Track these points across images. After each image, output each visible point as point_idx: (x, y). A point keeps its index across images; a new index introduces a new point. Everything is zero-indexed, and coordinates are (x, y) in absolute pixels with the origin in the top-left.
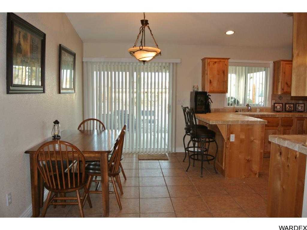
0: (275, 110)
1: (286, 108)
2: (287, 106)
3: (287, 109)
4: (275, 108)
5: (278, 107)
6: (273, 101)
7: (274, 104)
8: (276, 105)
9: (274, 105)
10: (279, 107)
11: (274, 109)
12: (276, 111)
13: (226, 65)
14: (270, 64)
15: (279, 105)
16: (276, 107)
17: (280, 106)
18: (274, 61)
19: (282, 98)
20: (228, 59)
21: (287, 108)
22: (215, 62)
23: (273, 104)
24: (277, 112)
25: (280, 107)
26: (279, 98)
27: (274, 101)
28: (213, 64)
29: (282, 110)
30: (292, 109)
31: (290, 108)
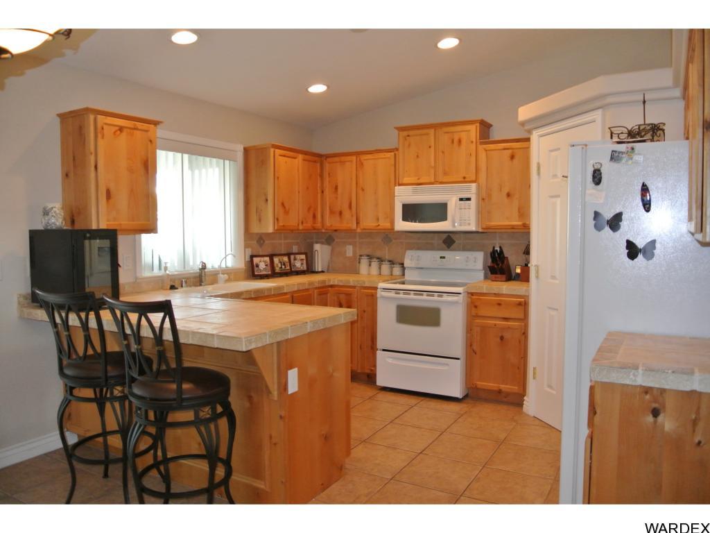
0: (256, 273)
1: (275, 265)
2: (276, 260)
3: (277, 270)
4: (256, 269)
5: (262, 266)
6: (247, 250)
7: (252, 257)
8: (256, 260)
9: (252, 261)
10: (264, 267)
11: (253, 271)
12: (258, 275)
13: (151, 141)
14: (236, 151)
15: (262, 259)
16: (257, 266)
17: (265, 262)
18: (246, 146)
19: (264, 241)
20: (156, 123)
21: (277, 265)
22: (121, 129)
23: (248, 258)
24: (262, 277)
25: (266, 265)
26: (257, 242)
27: (250, 250)
28: (115, 132)
29: (270, 273)
30: (288, 268)
31: (283, 267)
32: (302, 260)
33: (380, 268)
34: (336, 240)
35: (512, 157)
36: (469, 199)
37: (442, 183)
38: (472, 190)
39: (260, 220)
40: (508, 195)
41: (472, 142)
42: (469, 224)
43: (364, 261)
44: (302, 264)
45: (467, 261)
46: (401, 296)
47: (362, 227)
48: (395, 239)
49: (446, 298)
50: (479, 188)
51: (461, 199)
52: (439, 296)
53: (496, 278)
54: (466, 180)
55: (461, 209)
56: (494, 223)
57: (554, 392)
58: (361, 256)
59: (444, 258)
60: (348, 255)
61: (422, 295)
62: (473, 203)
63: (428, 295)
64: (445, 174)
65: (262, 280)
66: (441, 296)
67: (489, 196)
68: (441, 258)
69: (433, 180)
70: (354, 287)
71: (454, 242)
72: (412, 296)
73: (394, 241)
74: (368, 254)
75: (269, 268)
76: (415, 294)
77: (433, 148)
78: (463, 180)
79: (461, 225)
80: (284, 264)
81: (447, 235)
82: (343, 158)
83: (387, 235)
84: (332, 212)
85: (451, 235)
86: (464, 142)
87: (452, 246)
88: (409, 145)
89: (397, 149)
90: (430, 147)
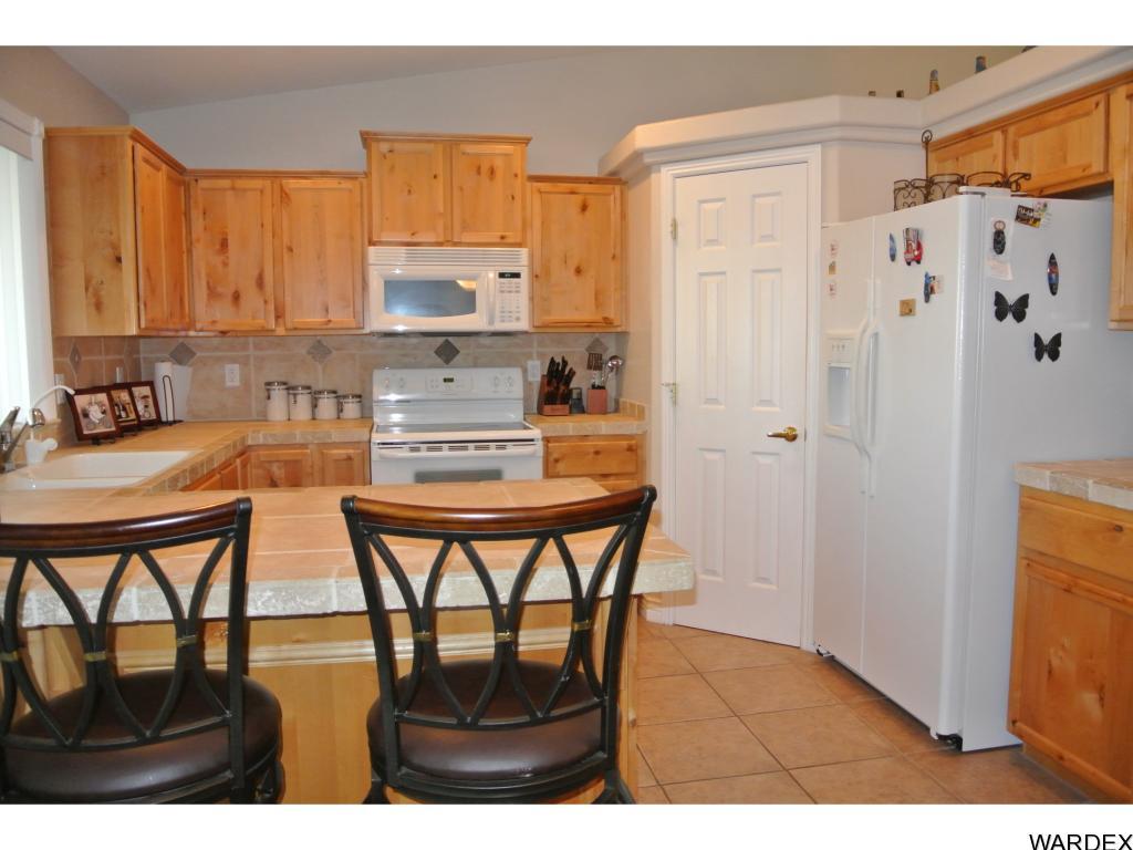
0: (85, 432)
4: (83, 422)
5: (96, 414)
6: (57, 376)
7: (72, 394)
9: (71, 405)
10: (101, 416)
11: (78, 428)
14: (31, 135)
15: (94, 397)
16: (86, 415)
17: (100, 404)
19: (80, 358)
23: (61, 399)
24: (98, 440)
25: (104, 412)
26: (71, 358)
27: (62, 378)
29: (113, 429)
30: (133, 416)
31: (123, 414)
32: (145, 397)
33: (315, 406)
34: (198, 354)
35: (584, 208)
36: (517, 275)
37: (455, 244)
38: (521, 260)
39: (98, 306)
40: (578, 271)
41: (516, 176)
42: (518, 319)
43: (278, 394)
44: (146, 406)
45: (496, 385)
46: (424, 454)
47: (289, 325)
48: (337, 349)
49: (511, 449)
50: (531, 256)
51: (502, 275)
52: (498, 448)
53: (553, 410)
54: (505, 241)
55: (502, 292)
56: (556, 317)
57: (720, 579)
58: (269, 384)
59: (451, 380)
60: (229, 384)
61: (466, 448)
62: (524, 281)
63: (477, 448)
64: (465, 228)
65: (98, 448)
66: (504, 448)
67: (547, 272)
68: (445, 380)
69: (441, 240)
70: (304, 446)
71: (458, 352)
72: (446, 452)
73: (334, 352)
74: (283, 379)
75: (109, 416)
76: (451, 449)
77: (441, 179)
78: (498, 240)
79: (503, 321)
80: (124, 409)
81: (443, 339)
82: (240, 183)
83: (319, 342)
84: (213, 294)
85: (450, 339)
86: (499, 174)
87: (455, 360)
88: (392, 169)
89: (367, 175)
90: (435, 177)
